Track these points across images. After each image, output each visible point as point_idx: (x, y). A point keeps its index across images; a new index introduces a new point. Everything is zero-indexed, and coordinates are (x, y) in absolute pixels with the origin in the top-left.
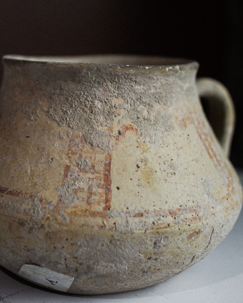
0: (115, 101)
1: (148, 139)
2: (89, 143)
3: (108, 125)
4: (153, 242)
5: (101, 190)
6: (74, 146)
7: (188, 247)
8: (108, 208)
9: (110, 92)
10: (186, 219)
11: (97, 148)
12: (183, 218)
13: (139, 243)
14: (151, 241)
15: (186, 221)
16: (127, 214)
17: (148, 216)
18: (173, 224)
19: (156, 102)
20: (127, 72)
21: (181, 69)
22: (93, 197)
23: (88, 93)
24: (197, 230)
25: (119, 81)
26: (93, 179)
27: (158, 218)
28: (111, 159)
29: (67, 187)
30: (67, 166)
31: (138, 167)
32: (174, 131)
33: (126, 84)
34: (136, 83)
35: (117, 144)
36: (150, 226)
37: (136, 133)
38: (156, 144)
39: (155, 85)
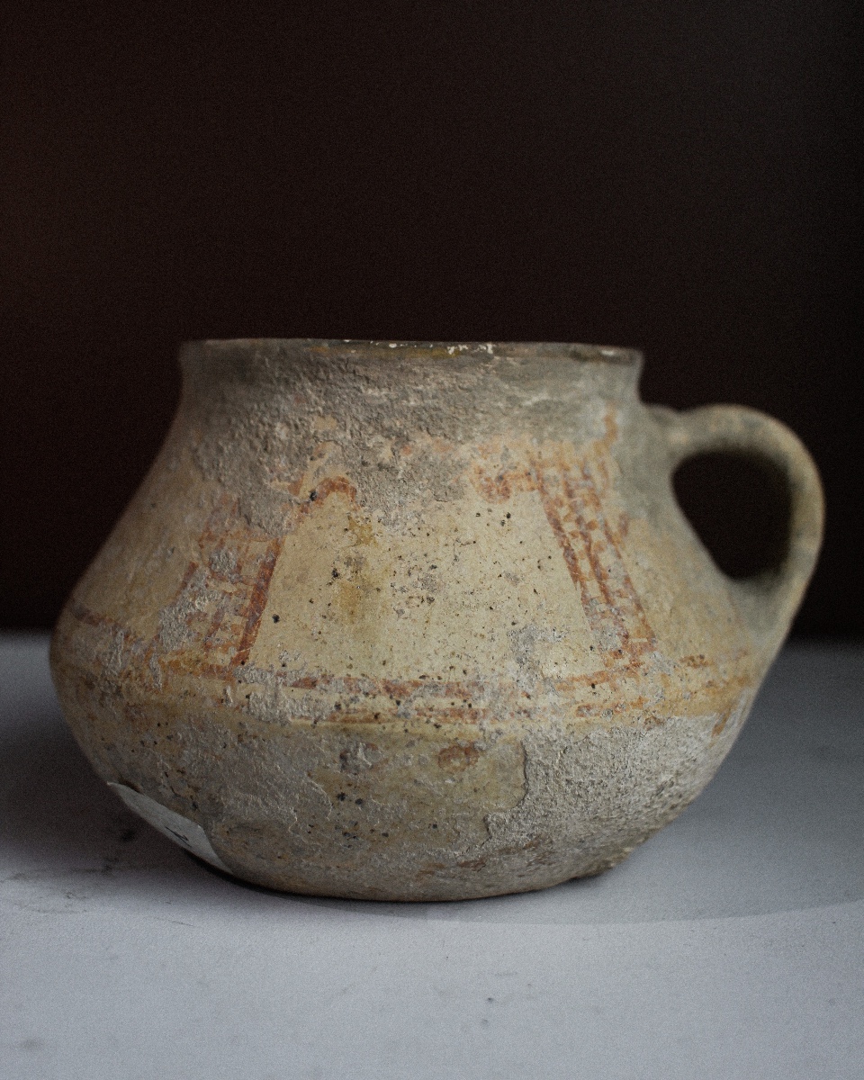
0: (317, 425)
1: (378, 513)
2: (246, 516)
3: (293, 478)
4: (338, 755)
5: (238, 621)
6: (216, 523)
7: (447, 786)
8: (242, 660)
9: (308, 403)
10: (431, 709)
11: (257, 528)
12: (422, 706)
13: (304, 750)
14: (331, 748)
15: (429, 713)
16: (280, 679)
17: (328, 688)
18: (390, 716)
19: (420, 428)
20: (343, 356)
21: (496, 352)
22: (219, 633)
23: (266, 406)
24: (464, 744)
25: (328, 378)
26: (231, 594)
27: (352, 695)
28: (277, 554)
29: (178, 609)
30: (193, 564)
31: (336, 575)
32: (460, 503)
33: (344, 385)
34: (368, 383)
35: (300, 520)
36: (327, 712)
37: (351, 498)
38: (397, 527)
39: (420, 387)
